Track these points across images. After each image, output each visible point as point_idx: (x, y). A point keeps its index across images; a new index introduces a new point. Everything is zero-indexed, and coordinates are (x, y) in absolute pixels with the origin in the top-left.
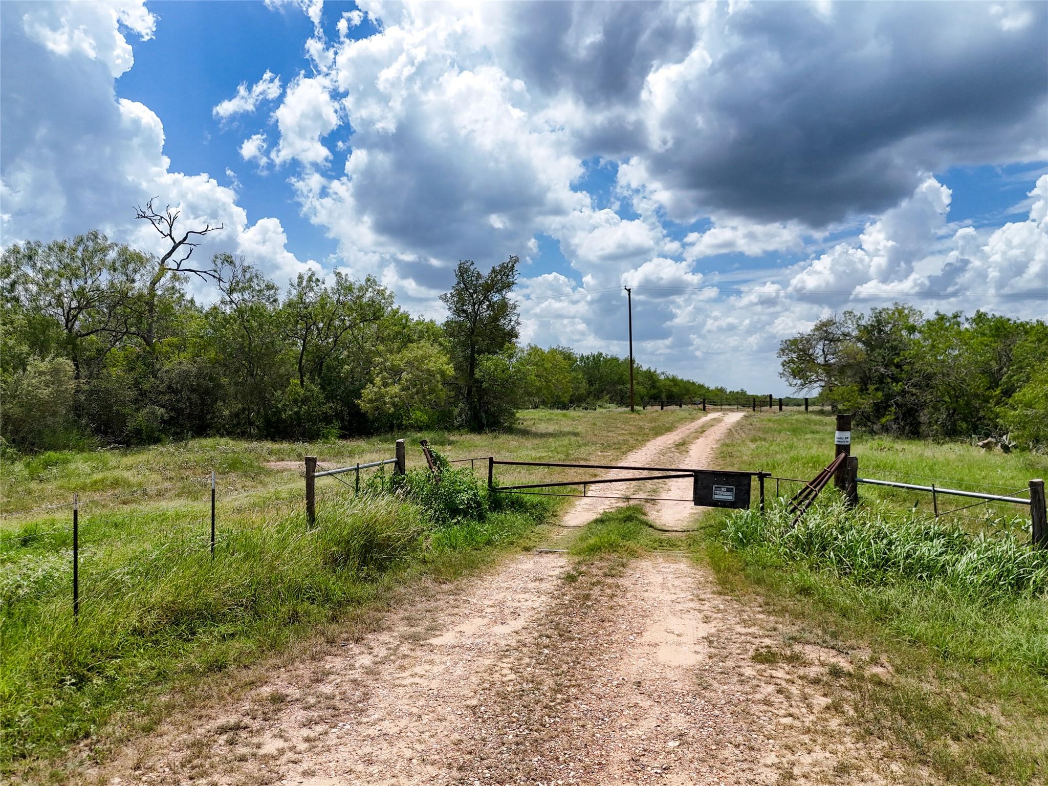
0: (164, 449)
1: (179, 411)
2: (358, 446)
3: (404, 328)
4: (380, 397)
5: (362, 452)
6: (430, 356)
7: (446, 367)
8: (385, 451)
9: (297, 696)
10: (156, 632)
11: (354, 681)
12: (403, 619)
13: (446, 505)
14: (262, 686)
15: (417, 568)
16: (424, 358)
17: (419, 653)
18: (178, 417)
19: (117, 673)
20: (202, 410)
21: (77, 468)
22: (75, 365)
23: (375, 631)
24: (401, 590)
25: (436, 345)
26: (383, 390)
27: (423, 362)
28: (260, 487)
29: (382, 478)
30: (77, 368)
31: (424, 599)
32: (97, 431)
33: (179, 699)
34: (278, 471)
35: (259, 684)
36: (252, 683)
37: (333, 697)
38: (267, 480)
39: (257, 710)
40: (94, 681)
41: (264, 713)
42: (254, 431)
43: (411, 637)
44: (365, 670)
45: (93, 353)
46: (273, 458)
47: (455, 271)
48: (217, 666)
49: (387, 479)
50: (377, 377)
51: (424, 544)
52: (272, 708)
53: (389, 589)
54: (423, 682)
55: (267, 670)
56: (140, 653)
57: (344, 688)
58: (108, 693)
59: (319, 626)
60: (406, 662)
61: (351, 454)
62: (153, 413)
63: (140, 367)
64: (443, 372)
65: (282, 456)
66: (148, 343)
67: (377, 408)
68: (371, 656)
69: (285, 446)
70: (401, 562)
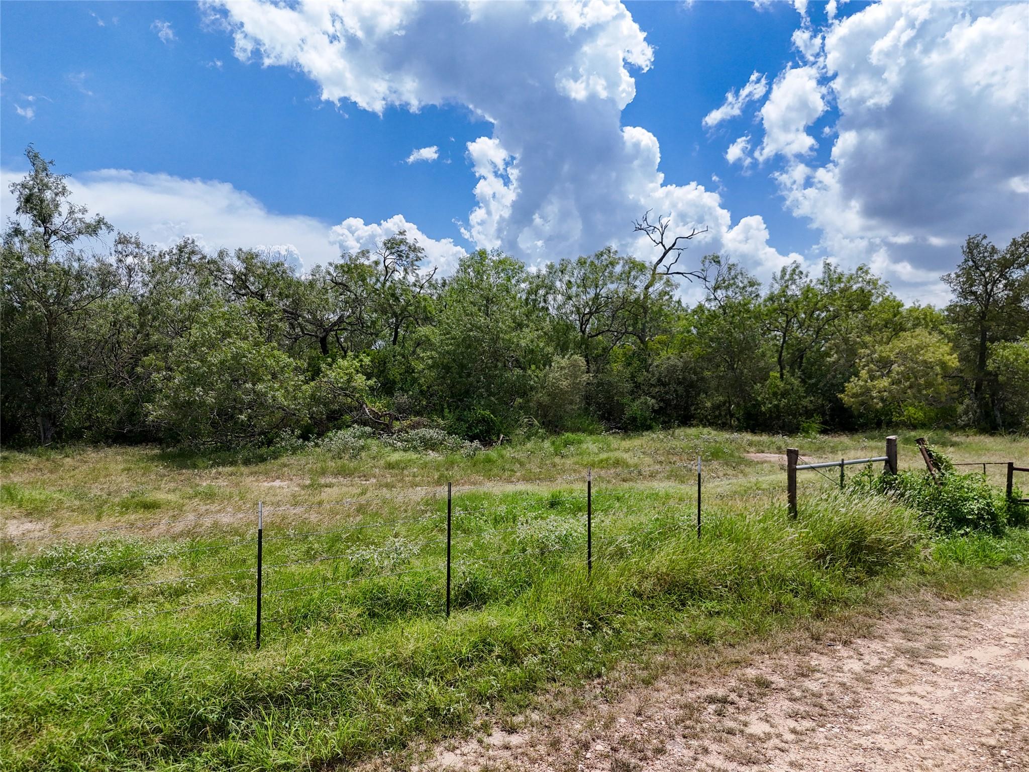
0: (654, 436)
1: (667, 402)
2: (841, 442)
3: (895, 316)
4: (867, 391)
5: (846, 449)
6: (927, 346)
7: (949, 357)
8: (872, 448)
9: (782, 685)
10: (653, 597)
11: (843, 685)
12: (897, 630)
13: (950, 513)
14: (746, 667)
15: (912, 579)
16: (919, 347)
17: (918, 671)
18: (666, 407)
19: (621, 627)
20: (686, 402)
21: (588, 448)
22: (586, 361)
23: (865, 637)
24: (894, 598)
25: (935, 334)
26: (869, 383)
27: (918, 353)
28: (740, 476)
29: (870, 476)
30: (588, 363)
31: (923, 613)
32: (602, 418)
33: (672, 661)
34: (758, 463)
35: (743, 664)
36: (737, 662)
37: (820, 696)
38: (747, 470)
39: (742, 689)
40: (604, 630)
41: (749, 694)
42: (734, 422)
43: (907, 652)
44: (855, 676)
45: (600, 351)
46: (753, 449)
47: (962, 247)
48: (706, 639)
49: (876, 478)
50: (863, 369)
51: (922, 553)
52: (757, 691)
53: (879, 595)
54: (926, 705)
55: (751, 653)
56: (640, 614)
57: (832, 690)
58: (615, 643)
59: (803, 621)
60: (902, 677)
61: (834, 450)
62: (646, 403)
63: (636, 363)
64: (944, 363)
65: (761, 448)
66: (643, 341)
67: (862, 403)
68: (861, 663)
69: (765, 438)
70: (895, 569)
